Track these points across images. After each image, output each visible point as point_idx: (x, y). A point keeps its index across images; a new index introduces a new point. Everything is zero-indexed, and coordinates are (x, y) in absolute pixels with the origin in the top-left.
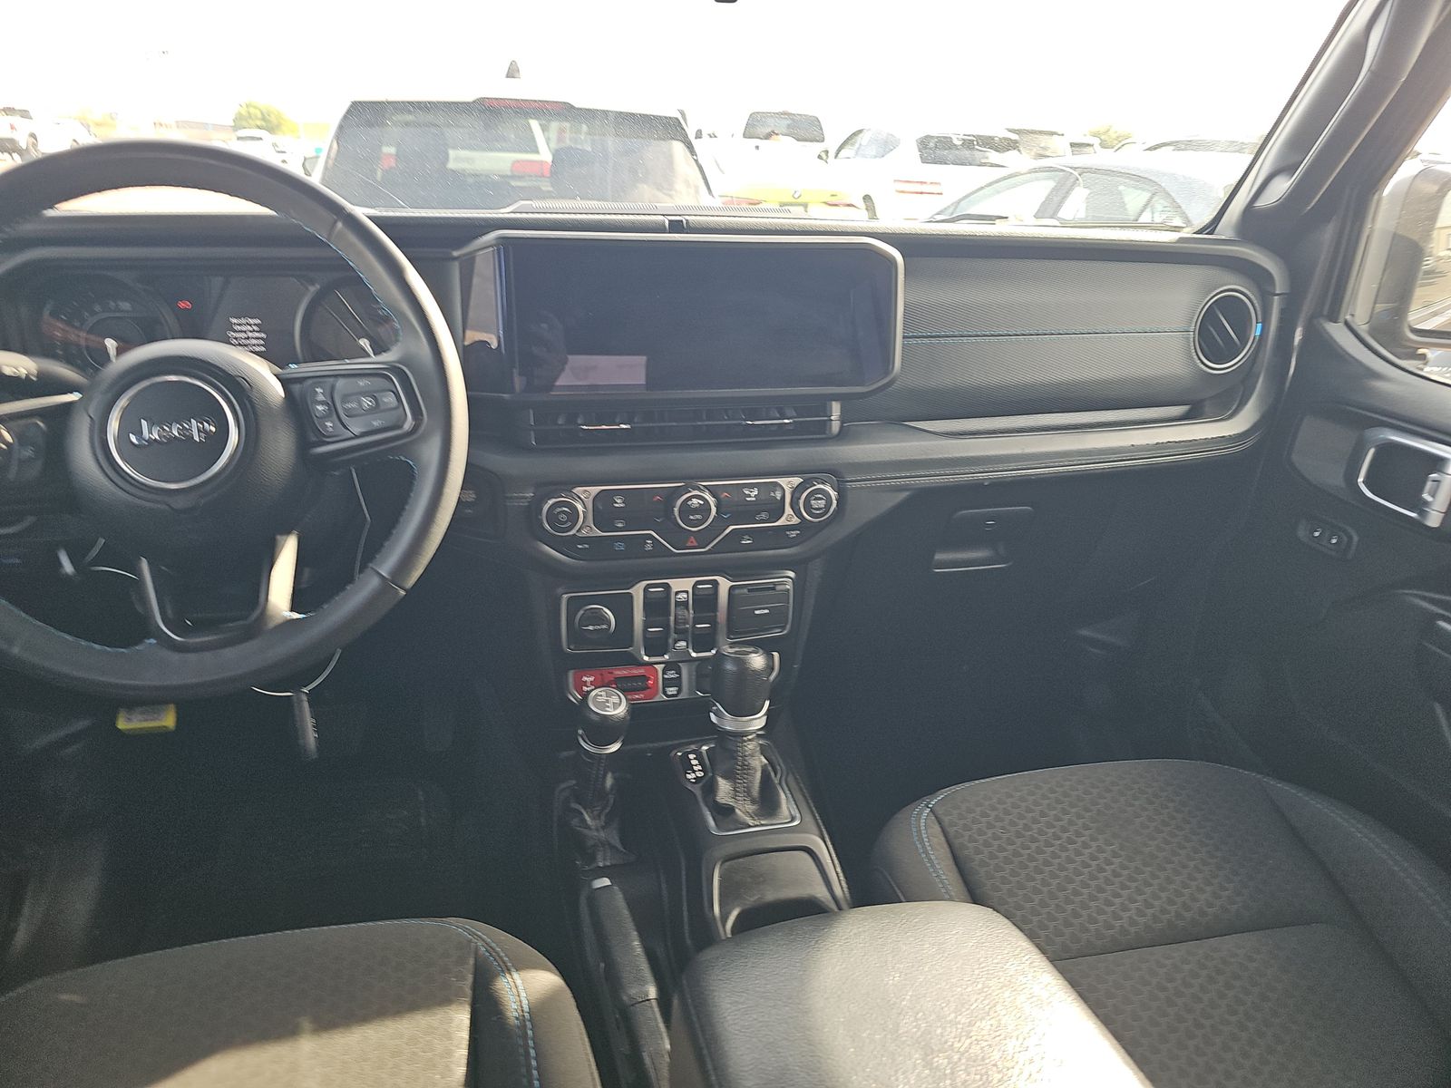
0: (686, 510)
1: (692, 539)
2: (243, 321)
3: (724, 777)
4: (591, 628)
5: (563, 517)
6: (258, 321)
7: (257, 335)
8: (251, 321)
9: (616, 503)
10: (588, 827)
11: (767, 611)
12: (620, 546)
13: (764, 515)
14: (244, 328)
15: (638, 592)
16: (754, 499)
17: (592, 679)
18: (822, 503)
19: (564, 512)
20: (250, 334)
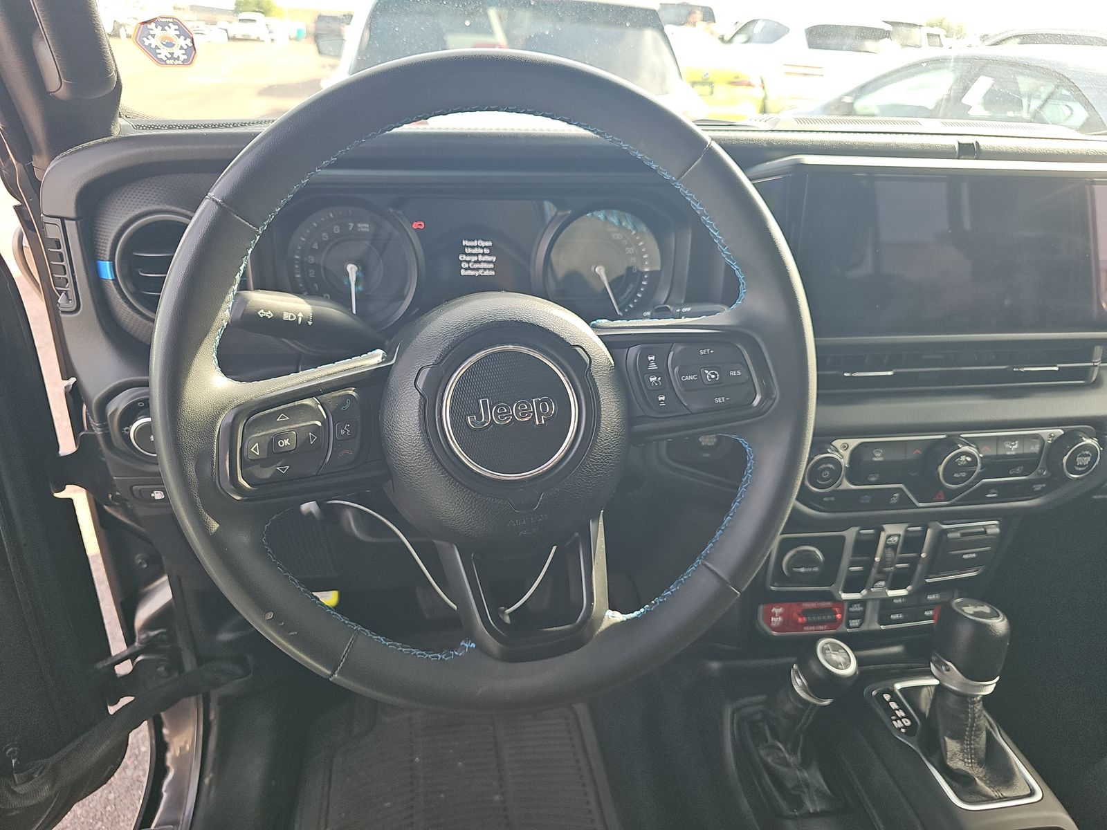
0: (952, 466)
1: (941, 493)
2: (475, 243)
3: (952, 738)
4: (802, 570)
5: (826, 474)
6: (490, 244)
7: (489, 258)
8: (483, 244)
9: (875, 456)
10: (787, 765)
11: (974, 555)
12: (866, 499)
13: (1018, 470)
14: (475, 251)
15: (850, 534)
16: (1014, 453)
17: (780, 610)
18: (1087, 460)
19: (829, 469)
20: (481, 258)
